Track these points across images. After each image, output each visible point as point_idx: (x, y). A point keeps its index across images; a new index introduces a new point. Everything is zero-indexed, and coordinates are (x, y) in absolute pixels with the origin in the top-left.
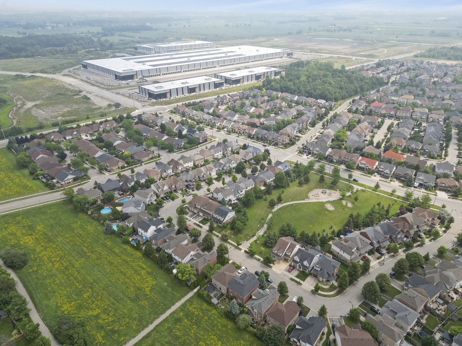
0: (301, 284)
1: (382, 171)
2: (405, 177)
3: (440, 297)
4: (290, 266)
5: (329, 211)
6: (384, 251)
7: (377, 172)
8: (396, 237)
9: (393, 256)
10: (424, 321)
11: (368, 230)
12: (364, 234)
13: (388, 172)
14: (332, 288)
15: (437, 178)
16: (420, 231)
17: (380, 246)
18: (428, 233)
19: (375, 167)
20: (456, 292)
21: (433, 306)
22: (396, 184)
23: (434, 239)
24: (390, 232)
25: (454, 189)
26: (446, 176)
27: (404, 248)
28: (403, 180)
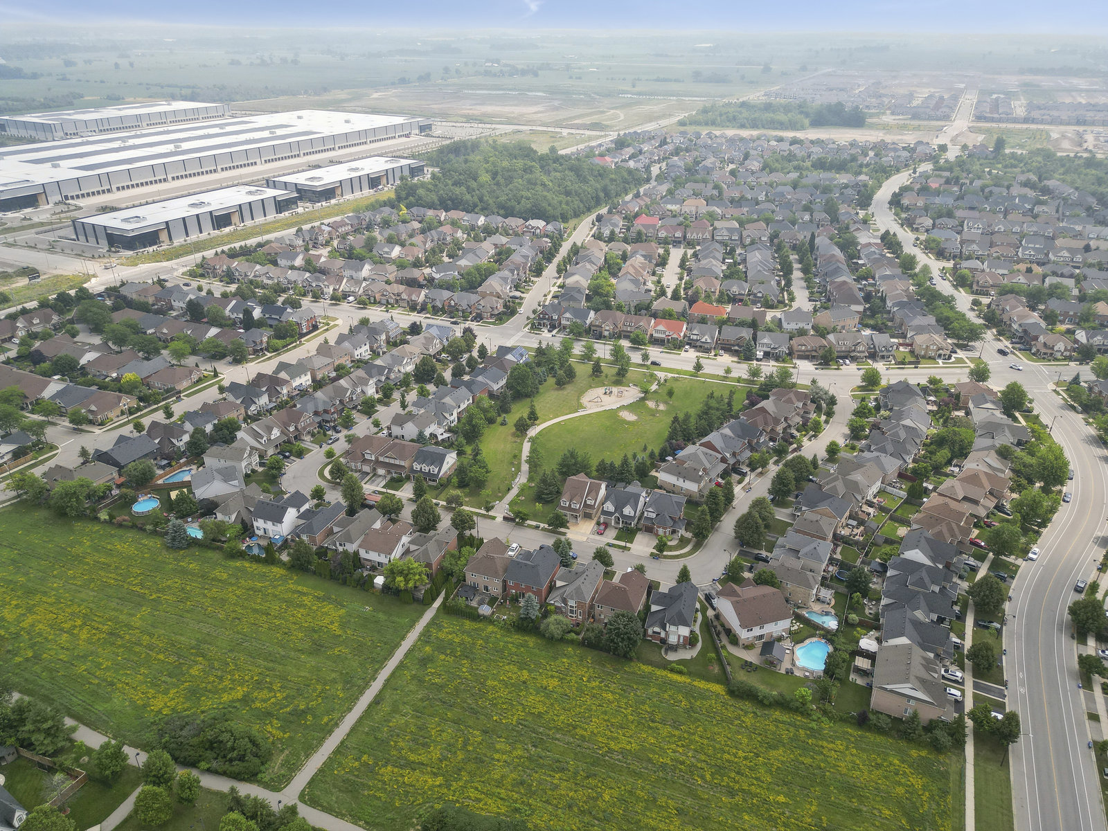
0: (629, 549)
1: (697, 340)
2: (738, 345)
3: (850, 517)
4: (598, 524)
5: (629, 423)
6: (745, 469)
7: (688, 344)
8: (758, 442)
9: (761, 473)
10: (838, 556)
11: (713, 437)
12: (709, 445)
13: (709, 341)
14: (683, 542)
15: (791, 339)
16: (789, 426)
17: (738, 462)
18: (803, 427)
19: (682, 334)
20: (870, 504)
21: (845, 532)
22: (726, 359)
23: (815, 436)
24: (747, 434)
25: (821, 352)
26: (802, 333)
27: (776, 458)
28: (736, 351)
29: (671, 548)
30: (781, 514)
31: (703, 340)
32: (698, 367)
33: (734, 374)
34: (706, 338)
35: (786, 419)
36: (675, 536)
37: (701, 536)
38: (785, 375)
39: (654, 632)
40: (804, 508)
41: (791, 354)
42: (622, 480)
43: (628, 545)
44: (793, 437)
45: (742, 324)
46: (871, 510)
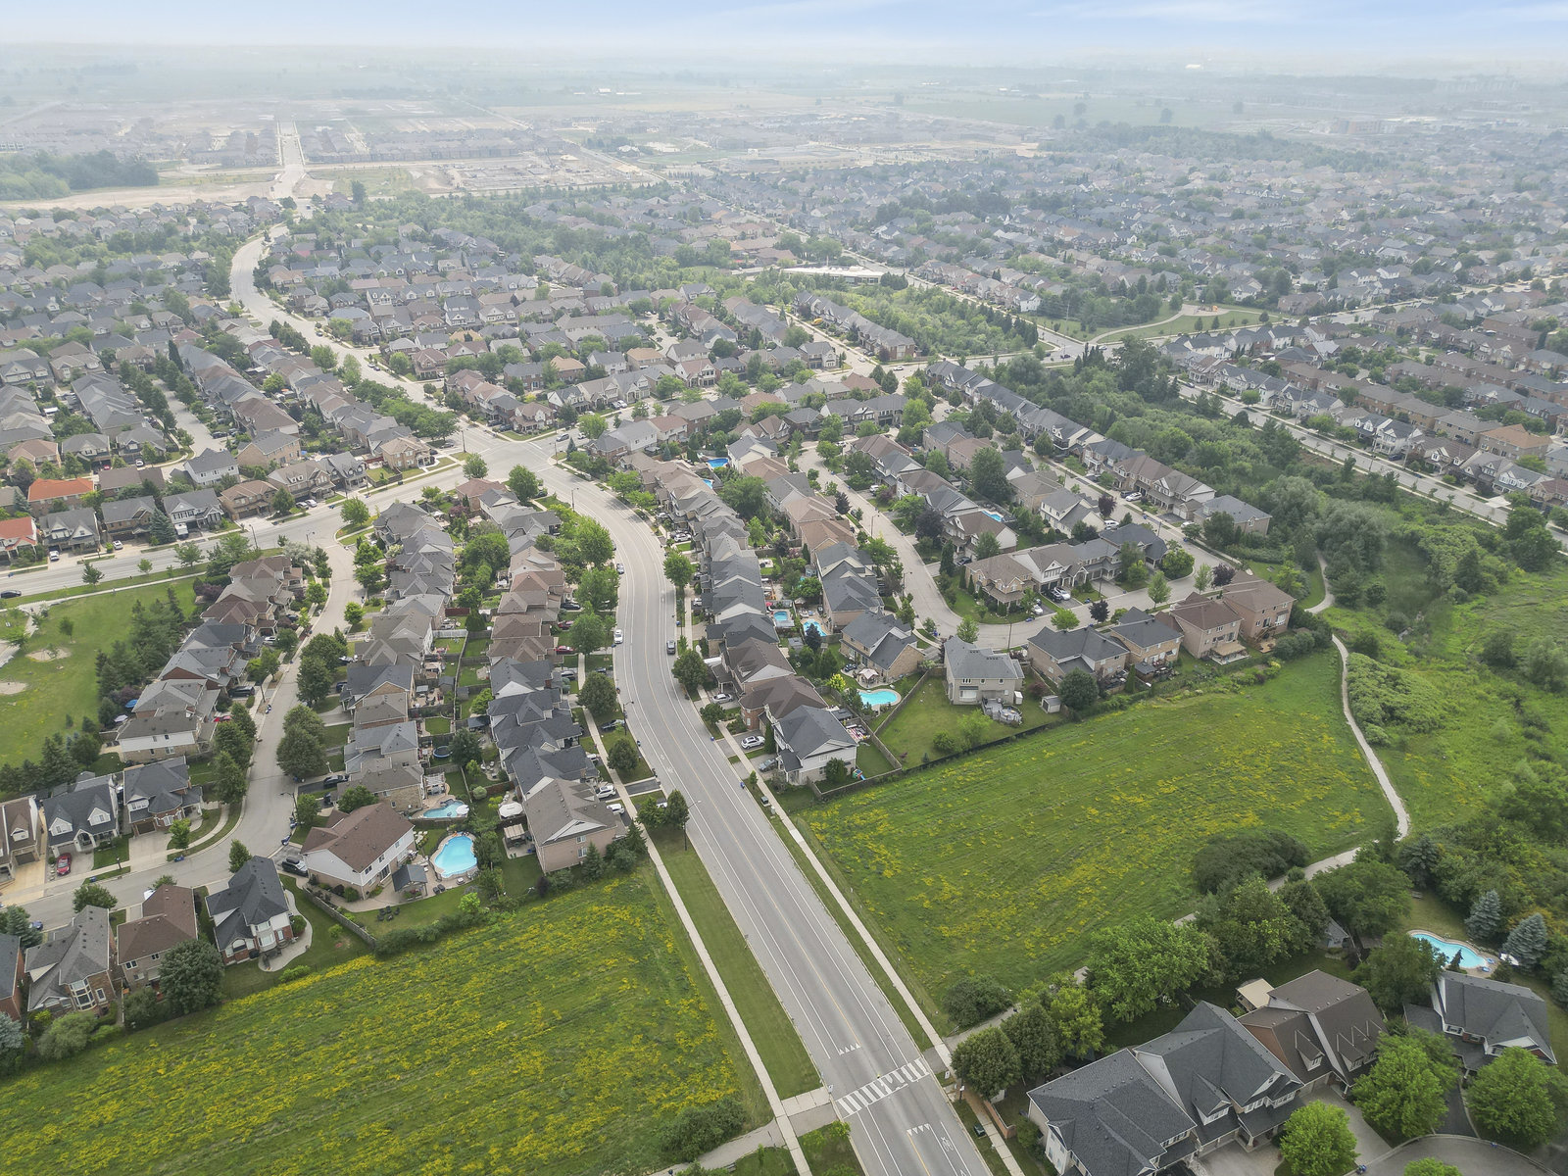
0: (128, 870)
1: (66, 539)
2: (140, 526)
3: (417, 684)
5: (15, 697)
8: (248, 643)
9: (274, 682)
10: (426, 734)
11: (175, 661)
13: (88, 533)
15: (218, 494)
16: (280, 607)
17: (234, 680)
18: (300, 602)
19: (34, 537)
22: (130, 553)
23: (320, 608)
24: (227, 636)
25: (271, 500)
27: (283, 655)
28: (140, 535)
29: (197, 835)
30: (331, 719)
31: (78, 534)
32: (92, 576)
33: (156, 569)
34: (81, 531)
35: (272, 599)
36: (193, 816)
37: (232, 795)
38: (237, 544)
39: (235, 950)
40: (357, 698)
41: (228, 515)
42: (58, 782)
43: (123, 865)
44: (294, 619)
45: (130, 494)
46: (437, 665)
